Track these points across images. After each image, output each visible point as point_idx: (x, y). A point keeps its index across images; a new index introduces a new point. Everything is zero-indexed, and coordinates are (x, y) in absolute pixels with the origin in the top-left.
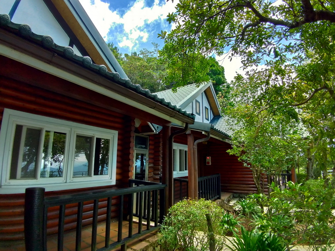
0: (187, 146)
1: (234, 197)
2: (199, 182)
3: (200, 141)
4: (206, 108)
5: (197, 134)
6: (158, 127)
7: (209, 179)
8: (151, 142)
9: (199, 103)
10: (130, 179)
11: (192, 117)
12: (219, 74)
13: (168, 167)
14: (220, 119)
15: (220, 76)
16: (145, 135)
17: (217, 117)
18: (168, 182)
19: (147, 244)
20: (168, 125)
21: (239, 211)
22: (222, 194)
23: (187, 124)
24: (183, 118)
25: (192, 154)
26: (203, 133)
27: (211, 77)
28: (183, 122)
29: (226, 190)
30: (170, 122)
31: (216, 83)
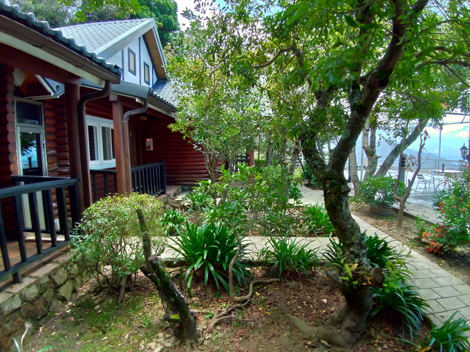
0: (112, 121)
1: (183, 191)
2: (133, 174)
3: (133, 113)
4: (145, 64)
5: (127, 102)
6: (58, 87)
7: (148, 169)
8: (48, 113)
9: (134, 54)
10: (12, 175)
11: (115, 71)
12: (169, 13)
13: (79, 152)
14: (167, 84)
15: (171, 17)
16: (34, 99)
17: (162, 80)
18: (81, 174)
19: (56, 266)
20: (75, 82)
21: (189, 206)
22: (167, 187)
23: (107, 83)
24: (101, 72)
25: (121, 133)
26: (137, 100)
27: (157, 16)
28: (102, 79)
29: (173, 182)
30: (78, 77)
31: (164, 27)
